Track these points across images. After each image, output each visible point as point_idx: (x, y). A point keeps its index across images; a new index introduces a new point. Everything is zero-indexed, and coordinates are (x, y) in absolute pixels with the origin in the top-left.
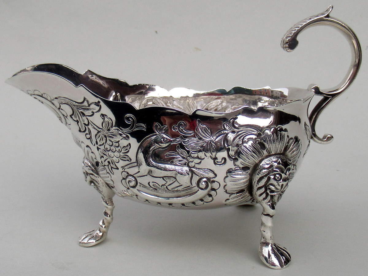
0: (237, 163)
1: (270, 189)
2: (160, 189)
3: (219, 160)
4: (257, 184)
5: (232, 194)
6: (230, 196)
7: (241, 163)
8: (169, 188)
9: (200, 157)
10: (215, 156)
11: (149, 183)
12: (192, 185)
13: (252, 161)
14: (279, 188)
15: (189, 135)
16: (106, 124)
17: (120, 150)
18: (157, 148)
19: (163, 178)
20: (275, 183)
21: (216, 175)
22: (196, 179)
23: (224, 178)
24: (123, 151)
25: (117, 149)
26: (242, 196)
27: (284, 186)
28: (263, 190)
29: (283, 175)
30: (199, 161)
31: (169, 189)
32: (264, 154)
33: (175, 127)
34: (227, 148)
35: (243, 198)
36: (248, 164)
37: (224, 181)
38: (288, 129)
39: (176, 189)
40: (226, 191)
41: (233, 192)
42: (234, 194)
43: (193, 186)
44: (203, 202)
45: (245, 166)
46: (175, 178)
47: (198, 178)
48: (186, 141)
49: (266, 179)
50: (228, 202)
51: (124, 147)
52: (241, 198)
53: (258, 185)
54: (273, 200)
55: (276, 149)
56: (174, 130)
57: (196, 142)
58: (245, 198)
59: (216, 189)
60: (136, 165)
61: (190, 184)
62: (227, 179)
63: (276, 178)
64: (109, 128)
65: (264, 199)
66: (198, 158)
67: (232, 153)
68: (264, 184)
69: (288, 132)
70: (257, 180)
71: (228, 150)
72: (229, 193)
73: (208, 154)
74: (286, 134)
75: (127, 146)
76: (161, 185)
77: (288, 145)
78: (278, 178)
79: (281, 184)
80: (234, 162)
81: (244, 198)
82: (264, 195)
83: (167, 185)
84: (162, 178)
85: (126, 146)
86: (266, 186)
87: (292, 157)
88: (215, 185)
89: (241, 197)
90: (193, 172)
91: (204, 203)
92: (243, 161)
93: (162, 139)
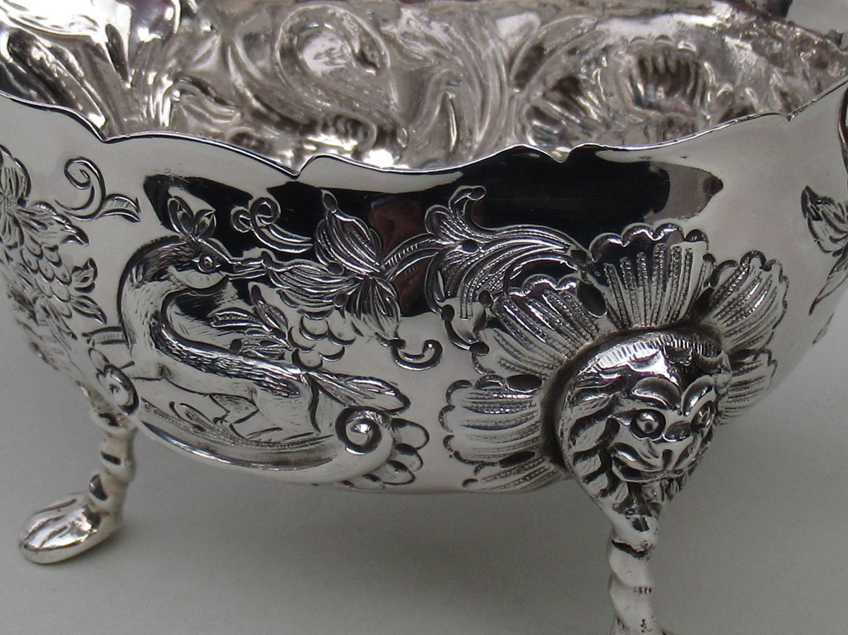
0: (485, 360)
1: (620, 462)
2: (212, 429)
3: (413, 347)
4: (571, 443)
5: (483, 464)
6: (476, 471)
7: (503, 362)
8: (243, 429)
9: (336, 335)
10: (396, 335)
11: (172, 405)
12: (319, 431)
13: (547, 356)
14: (658, 462)
15: (293, 251)
16: (10, 180)
17: (68, 278)
18: (182, 288)
19: (211, 395)
20: (639, 444)
21: (406, 402)
22: (329, 411)
23: (441, 414)
24: (75, 284)
25: (59, 271)
26: (527, 473)
27: (675, 459)
28: (595, 463)
29: (671, 417)
30: (337, 347)
31: (243, 435)
32: (598, 329)
33: (241, 216)
34: (442, 305)
35: (531, 478)
36: (529, 366)
37: (443, 424)
38: (708, 231)
39: (264, 437)
40: (457, 455)
41: (486, 460)
42: (493, 464)
43: (321, 435)
44: (381, 483)
45: (518, 374)
46: (252, 402)
47: (338, 409)
48: (283, 273)
49: (600, 426)
50: (472, 487)
51: (76, 269)
52: (524, 479)
53: (574, 444)
54: (643, 496)
55: (649, 312)
56: (240, 226)
57: (320, 280)
58: (537, 478)
59: (415, 446)
60: (120, 338)
61: (310, 428)
62: (449, 416)
63: (642, 425)
64: (22, 195)
65: (604, 493)
66: (330, 335)
67: (463, 325)
68: (595, 444)
69: (707, 241)
70: (570, 425)
71: (448, 313)
72: (472, 463)
73: (367, 326)
74: (697, 248)
75: (86, 267)
76: (211, 418)
77: (710, 290)
78: (649, 426)
79: (660, 449)
80: (474, 358)
81: (533, 480)
82: (603, 482)
83: (231, 419)
84: (208, 397)
85: (81, 265)
86: (606, 450)
87: (735, 332)
88: (410, 436)
89: (521, 476)
90: (314, 385)
91: (384, 487)
92: (510, 358)
93: (195, 257)
